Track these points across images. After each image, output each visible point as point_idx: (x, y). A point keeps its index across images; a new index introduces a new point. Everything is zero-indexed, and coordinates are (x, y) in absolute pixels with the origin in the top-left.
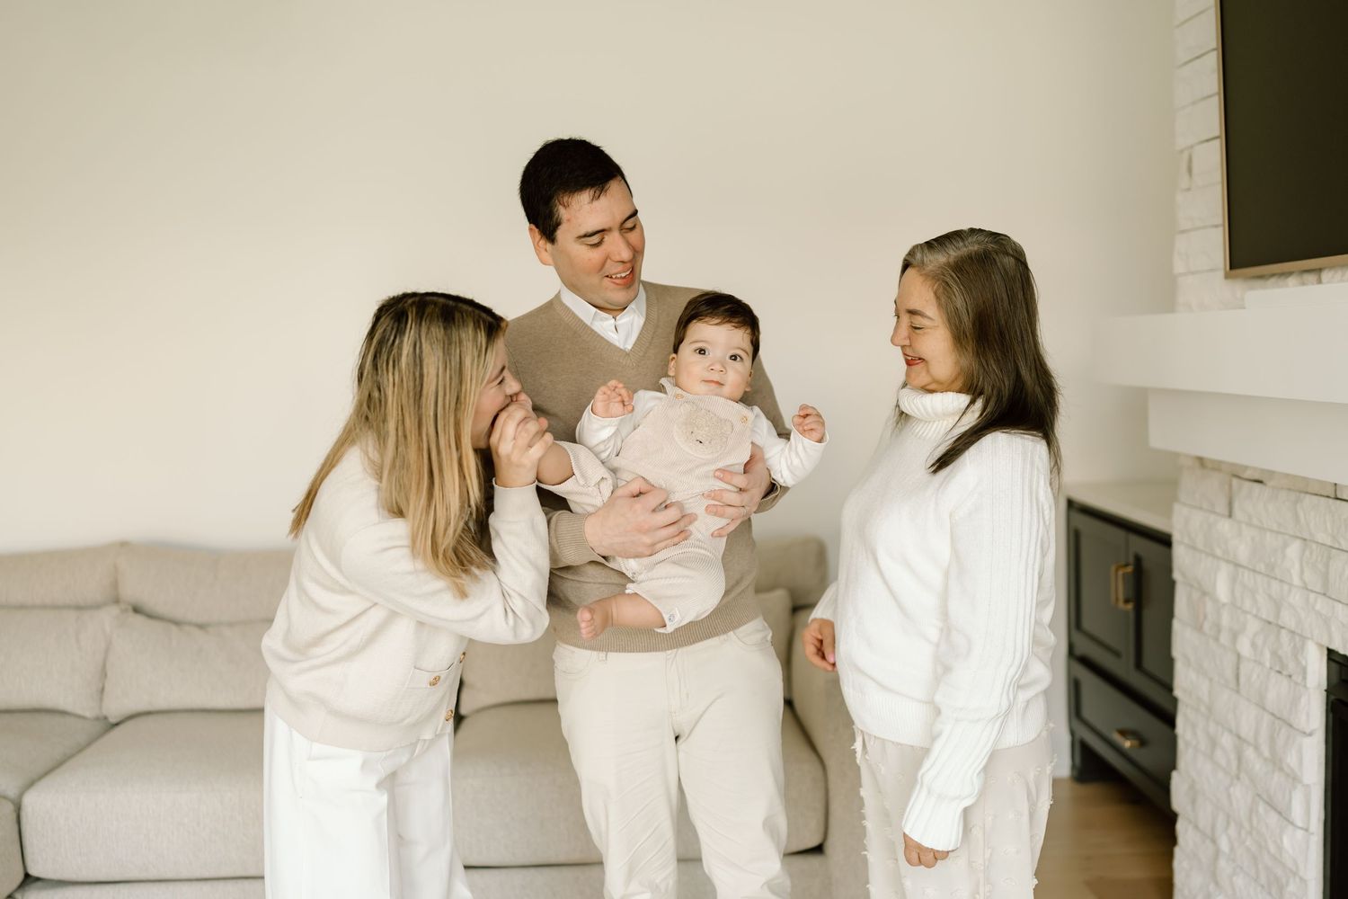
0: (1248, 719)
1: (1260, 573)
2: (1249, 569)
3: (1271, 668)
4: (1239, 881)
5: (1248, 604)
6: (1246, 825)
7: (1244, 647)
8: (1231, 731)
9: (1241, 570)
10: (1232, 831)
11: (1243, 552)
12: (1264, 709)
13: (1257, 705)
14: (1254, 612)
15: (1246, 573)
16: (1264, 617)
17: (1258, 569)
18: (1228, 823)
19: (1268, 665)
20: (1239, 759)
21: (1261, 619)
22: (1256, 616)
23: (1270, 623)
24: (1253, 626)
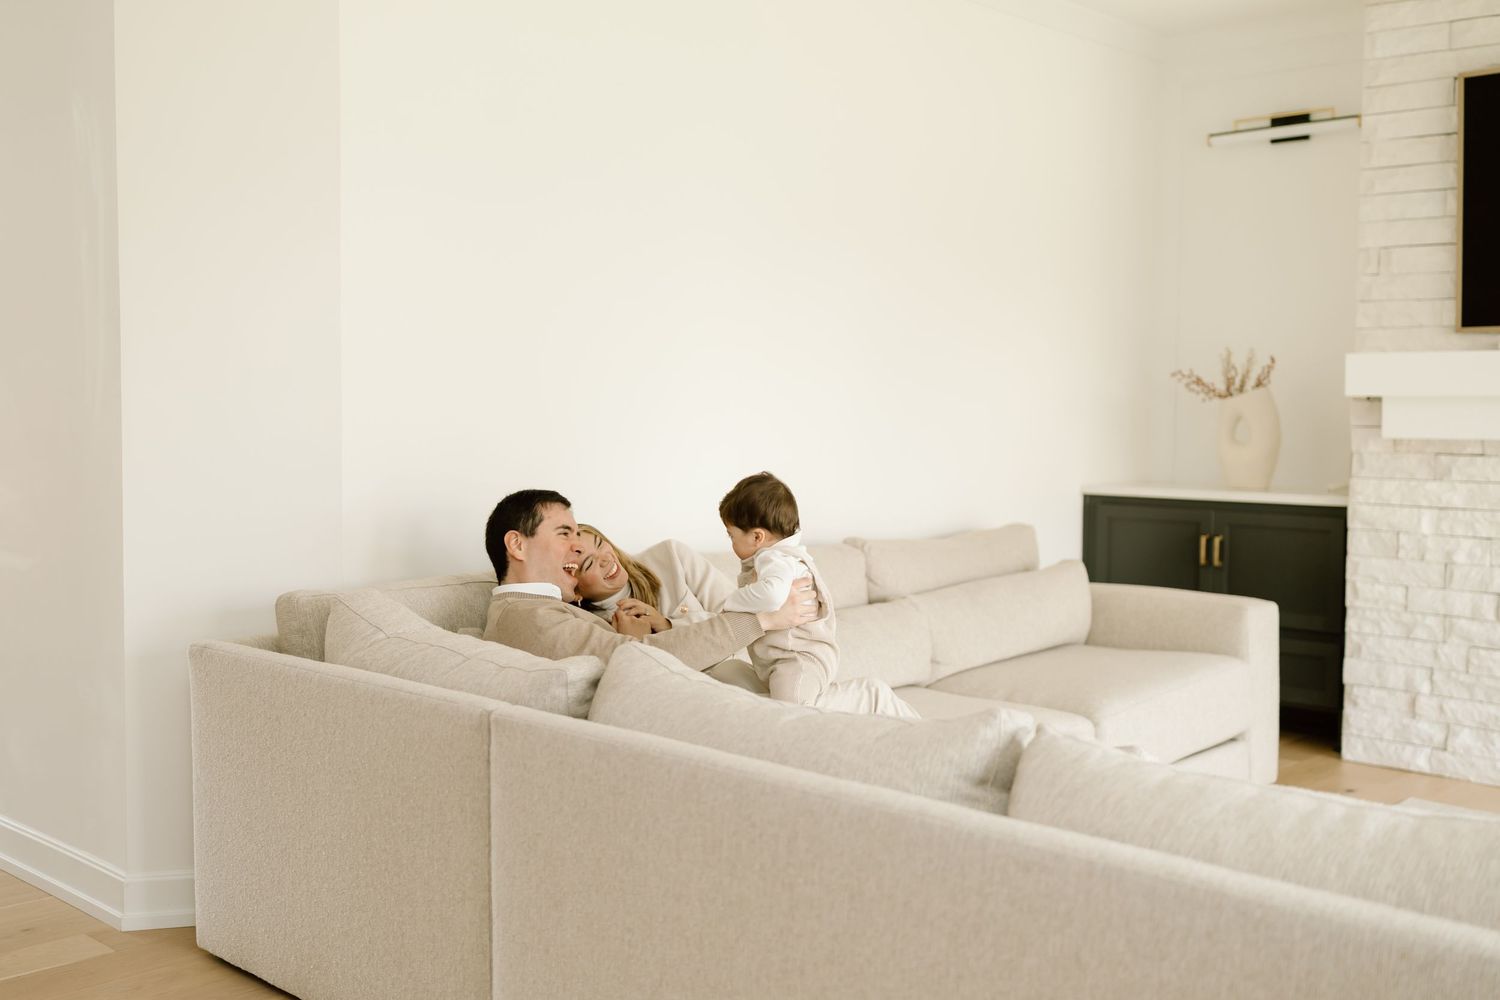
0: (1461, 603)
1: (1481, 510)
2: (1464, 509)
3: (1492, 566)
4: (1450, 705)
5: (1460, 531)
6: (1462, 668)
7: (1460, 558)
8: (1437, 615)
9: (1451, 513)
10: (1437, 676)
11: (1458, 500)
12: (1486, 592)
13: (1471, 591)
14: (1470, 534)
15: (1460, 513)
16: (1484, 535)
17: (1480, 507)
18: (1432, 674)
19: (1488, 564)
20: (1448, 630)
21: (1481, 538)
22: (1475, 537)
23: (1489, 539)
24: (1466, 544)
